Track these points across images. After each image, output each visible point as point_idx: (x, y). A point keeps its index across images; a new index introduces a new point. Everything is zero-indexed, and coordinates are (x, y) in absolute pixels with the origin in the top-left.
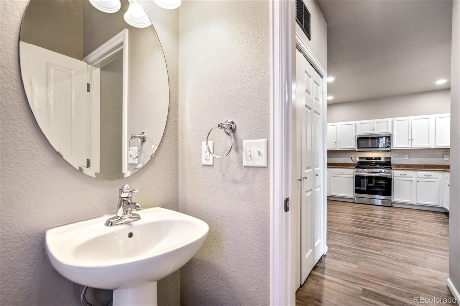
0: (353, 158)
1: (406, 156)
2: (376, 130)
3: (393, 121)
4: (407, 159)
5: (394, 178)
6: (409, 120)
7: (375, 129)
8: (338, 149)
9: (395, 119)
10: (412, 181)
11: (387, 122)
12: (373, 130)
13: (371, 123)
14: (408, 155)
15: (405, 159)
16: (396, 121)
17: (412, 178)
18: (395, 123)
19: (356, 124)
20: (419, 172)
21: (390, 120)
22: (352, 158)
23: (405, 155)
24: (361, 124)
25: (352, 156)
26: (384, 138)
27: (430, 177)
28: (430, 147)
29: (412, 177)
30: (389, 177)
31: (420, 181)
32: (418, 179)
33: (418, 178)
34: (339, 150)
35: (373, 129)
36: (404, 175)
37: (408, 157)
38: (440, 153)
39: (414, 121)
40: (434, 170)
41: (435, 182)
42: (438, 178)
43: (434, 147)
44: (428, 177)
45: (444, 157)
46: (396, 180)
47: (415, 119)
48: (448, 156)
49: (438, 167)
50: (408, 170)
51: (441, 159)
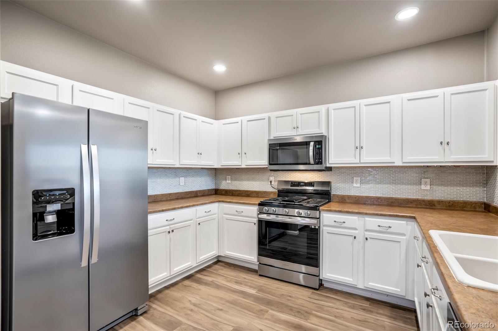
0: (273, 183)
1: (356, 181)
2: (301, 130)
3: (328, 110)
4: (358, 185)
5: (324, 228)
6: (355, 107)
7: (300, 126)
8: (243, 166)
9: (332, 106)
10: (355, 238)
11: (319, 112)
12: (295, 130)
13: (292, 115)
16: (334, 109)
17: (357, 232)
18: (332, 113)
19: (269, 118)
20: (368, 219)
21: (323, 108)
22: (271, 182)
23: (355, 178)
24: (278, 119)
25: (272, 178)
26: (312, 144)
27: (390, 230)
28: (394, 163)
29: (356, 229)
30: (313, 227)
31: (370, 238)
32: (368, 234)
33: (367, 230)
34: (245, 167)
35: (296, 127)
36: (342, 224)
37: (361, 182)
38: (414, 175)
39: (364, 109)
40: (397, 215)
41: (399, 242)
42: (403, 235)
43: (401, 163)
44: (385, 229)
45: (421, 184)
46: (328, 233)
47: (366, 105)
48: (428, 180)
49: (411, 203)
50: (347, 213)
51: (416, 187)
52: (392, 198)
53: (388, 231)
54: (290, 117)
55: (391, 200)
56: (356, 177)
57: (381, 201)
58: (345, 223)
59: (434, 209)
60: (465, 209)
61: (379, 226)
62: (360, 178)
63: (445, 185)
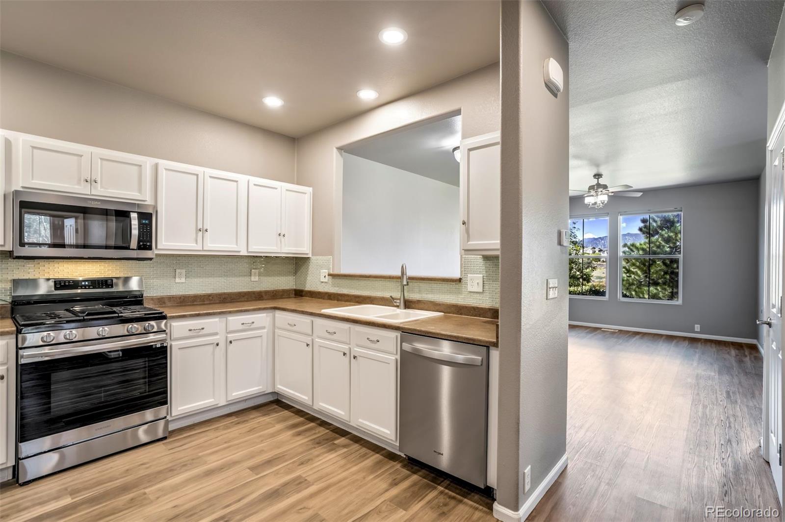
1: (180, 274)
2: (102, 187)
3: (156, 166)
4: (183, 280)
5: (174, 343)
6: (197, 175)
7: (99, 181)
9: (163, 163)
10: (217, 345)
11: (140, 166)
12: (88, 184)
13: (81, 156)
14: (184, 271)
15: (177, 280)
16: (166, 169)
17: (218, 337)
18: (163, 175)
19: (8, 144)
20: (232, 318)
21: (148, 162)
23: (178, 271)
24: (36, 151)
26: (134, 216)
29: (216, 334)
30: (159, 345)
31: (234, 340)
32: (231, 336)
33: (228, 333)
35: (89, 180)
36: (200, 332)
37: (186, 275)
38: (244, 266)
39: (209, 181)
40: (259, 308)
41: (261, 336)
42: (264, 328)
43: (246, 252)
44: (248, 326)
45: (251, 275)
46: (179, 349)
47: (211, 177)
48: (257, 271)
49: (243, 297)
50: (208, 315)
51: (247, 279)
52: (224, 294)
53: (251, 327)
54: (76, 158)
55: (224, 297)
56: (179, 268)
57: (213, 298)
58: (204, 330)
59: (263, 300)
60: (283, 297)
61: (243, 324)
62: (184, 270)
63: (269, 276)
